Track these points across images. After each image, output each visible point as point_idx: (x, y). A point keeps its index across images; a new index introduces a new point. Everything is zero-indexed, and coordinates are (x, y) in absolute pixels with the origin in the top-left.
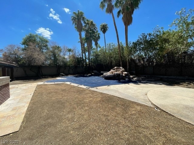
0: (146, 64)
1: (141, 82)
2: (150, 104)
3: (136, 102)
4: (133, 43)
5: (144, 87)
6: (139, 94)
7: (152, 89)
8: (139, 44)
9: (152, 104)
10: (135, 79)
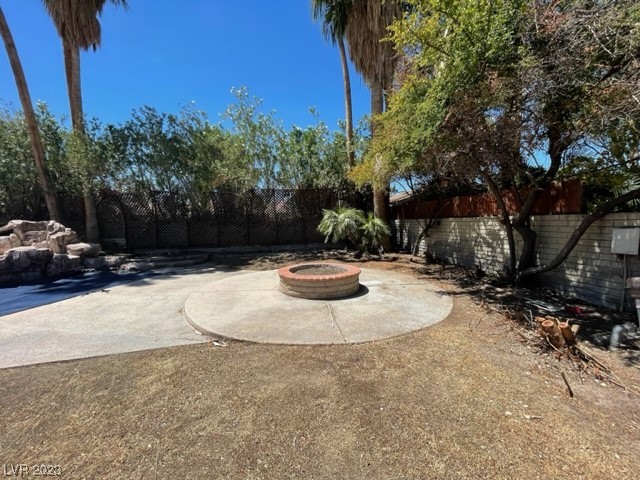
0: (164, 214)
1: (153, 275)
2: (196, 337)
3: (153, 348)
4: (111, 127)
5: (167, 289)
6: (156, 317)
7: (194, 289)
8: (133, 140)
9: (204, 333)
10: (129, 266)
